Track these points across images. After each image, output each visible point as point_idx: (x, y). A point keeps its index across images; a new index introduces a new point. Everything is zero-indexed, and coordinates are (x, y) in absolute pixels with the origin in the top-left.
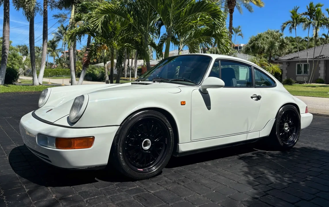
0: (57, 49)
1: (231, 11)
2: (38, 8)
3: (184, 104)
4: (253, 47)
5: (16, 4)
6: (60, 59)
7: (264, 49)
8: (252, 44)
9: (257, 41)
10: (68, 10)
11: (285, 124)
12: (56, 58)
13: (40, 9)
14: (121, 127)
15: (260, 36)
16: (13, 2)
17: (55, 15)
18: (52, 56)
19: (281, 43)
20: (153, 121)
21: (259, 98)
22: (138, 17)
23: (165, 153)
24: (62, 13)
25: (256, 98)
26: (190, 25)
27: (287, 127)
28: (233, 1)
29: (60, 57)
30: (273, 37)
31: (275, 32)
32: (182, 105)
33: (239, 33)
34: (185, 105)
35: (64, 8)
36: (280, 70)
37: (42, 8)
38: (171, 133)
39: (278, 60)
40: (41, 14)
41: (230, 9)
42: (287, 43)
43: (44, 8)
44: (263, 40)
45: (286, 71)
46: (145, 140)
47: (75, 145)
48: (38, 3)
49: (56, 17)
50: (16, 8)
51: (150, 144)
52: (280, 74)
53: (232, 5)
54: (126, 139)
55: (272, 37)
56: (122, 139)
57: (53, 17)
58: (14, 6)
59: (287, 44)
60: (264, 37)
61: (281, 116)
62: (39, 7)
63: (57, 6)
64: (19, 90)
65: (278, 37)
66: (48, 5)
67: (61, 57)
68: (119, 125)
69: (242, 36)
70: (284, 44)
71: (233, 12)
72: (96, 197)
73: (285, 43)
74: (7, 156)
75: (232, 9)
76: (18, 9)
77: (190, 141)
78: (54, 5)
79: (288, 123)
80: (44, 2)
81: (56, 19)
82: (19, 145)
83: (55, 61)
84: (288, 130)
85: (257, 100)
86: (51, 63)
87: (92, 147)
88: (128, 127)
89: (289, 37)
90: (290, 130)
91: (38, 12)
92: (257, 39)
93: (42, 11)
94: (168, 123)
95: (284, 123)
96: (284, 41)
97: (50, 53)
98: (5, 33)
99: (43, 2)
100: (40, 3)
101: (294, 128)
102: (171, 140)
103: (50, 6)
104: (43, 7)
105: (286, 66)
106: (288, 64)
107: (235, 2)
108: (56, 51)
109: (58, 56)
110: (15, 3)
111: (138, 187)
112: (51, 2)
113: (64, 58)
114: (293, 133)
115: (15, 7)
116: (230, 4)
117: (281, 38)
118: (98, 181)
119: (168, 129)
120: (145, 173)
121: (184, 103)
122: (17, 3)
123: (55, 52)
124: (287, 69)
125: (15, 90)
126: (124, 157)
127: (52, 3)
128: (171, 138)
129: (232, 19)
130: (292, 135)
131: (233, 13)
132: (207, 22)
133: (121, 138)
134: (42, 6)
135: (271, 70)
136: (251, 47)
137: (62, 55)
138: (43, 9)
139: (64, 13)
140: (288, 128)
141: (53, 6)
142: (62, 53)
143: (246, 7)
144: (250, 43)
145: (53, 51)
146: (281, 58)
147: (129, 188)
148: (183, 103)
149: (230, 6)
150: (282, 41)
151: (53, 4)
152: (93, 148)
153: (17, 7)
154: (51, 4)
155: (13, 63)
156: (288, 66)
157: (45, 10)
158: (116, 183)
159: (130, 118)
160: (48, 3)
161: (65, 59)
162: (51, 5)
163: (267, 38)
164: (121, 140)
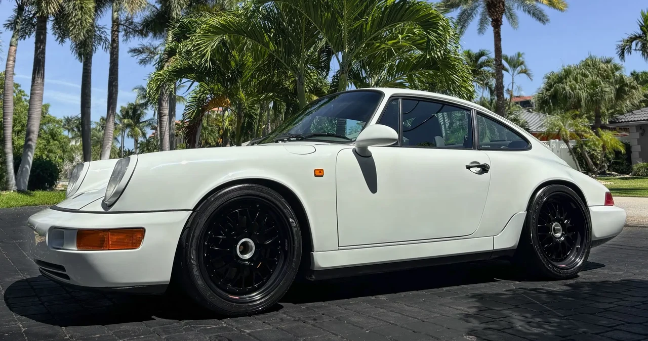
0: (142, 120)
1: (497, 24)
2: (101, 36)
3: (321, 174)
4: (554, 97)
5: (58, 31)
6: (148, 141)
7: (579, 100)
8: (552, 90)
9: (562, 84)
10: (159, 39)
11: (554, 225)
12: (141, 139)
13: (104, 38)
14: (195, 213)
15: (568, 72)
16: (54, 28)
17: (133, 48)
18: (132, 136)
19: (617, 86)
20: (258, 206)
21: (484, 169)
22: (284, 39)
23: (285, 267)
24: (148, 44)
25: (479, 169)
26: (383, 48)
27: (559, 230)
28: (499, 3)
29: (148, 137)
30: (598, 73)
31: (602, 62)
32: (316, 176)
33: (519, 69)
34: (322, 176)
35: (151, 35)
36: (621, 144)
37: (108, 36)
38: (295, 229)
39: (616, 123)
40: (105, 48)
41: (492, 19)
42: (632, 84)
43: (112, 36)
44: (576, 79)
45: (639, 146)
46: (244, 240)
47: (110, 243)
48: (101, 27)
49: (134, 53)
50: (58, 38)
51: (254, 249)
52: (621, 152)
53: (496, 11)
54: (204, 235)
55: (595, 74)
56: (196, 235)
57: (128, 52)
58: (55, 35)
59: (634, 88)
60: (577, 74)
61: (541, 205)
62: (103, 36)
63: (137, 31)
64: (55, 200)
65: (610, 72)
66: (121, 30)
67: (150, 137)
68: (192, 209)
69: (528, 75)
70: (626, 88)
71: (501, 24)
72: (143, 337)
73: (626, 85)
74: (2, 289)
75: (497, 18)
76: (62, 41)
77: (338, 248)
78: (131, 30)
79: (559, 223)
80: (113, 26)
81: (136, 57)
82: (28, 277)
83: (139, 145)
84: (562, 239)
85: (480, 173)
86: (129, 150)
87: (141, 247)
88: (208, 213)
89: (640, 74)
90: (566, 238)
91: (100, 44)
92: (560, 79)
93: (107, 43)
94: (288, 209)
95: (550, 222)
96: (624, 82)
97: (128, 130)
98: (35, 87)
99: (111, 26)
100: (105, 28)
101: (577, 234)
102: (296, 243)
103: (123, 33)
104: (110, 35)
105: (637, 135)
106: (641, 131)
107: (503, 5)
108: (141, 125)
109: (144, 135)
110: (57, 29)
111: (224, 325)
112: (127, 24)
113: (157, 138)
114: (575, 245)
115: (57, 36)
116: (492, 9)
117: (617, 74)
118: (155, 319)
119: (289, 221)
120: (243, 304)
121: (320, 172)
122: (60, 30)
123: (138, 127)
124: (639, 142)
125: (47, 200)
126: (200, 269)
127: (127, 27)
128: (296, 238)
129: (500, 40)
130: (573, 249)
131: (500, 26)
132: (418, 40)
133: (194, 233)
134: (109, 32)
135: (599, 144)
136: (549, 96)
137: (153, 134)
138: (109, 38)
139: (152, 44)
140: (562, 234)
141: (130, 32)
142: (153, 129)
143: (529, 12)
144: (547, 90)
145: (135, 125)
146: (623, 118)
147: (208, 327)
148: (319, 174)
149: (493, 12)
150: (621, 81)
151: (130, 28)
152: (141, 249)
153: (60, 37)
154: (125, 27)
155: (49, 150)
156: (642, 134)
157: (113, 41)
158: (185, 321)
159: (212, 197)
160: (121, 28)
161: (157, 142)
162: (125, 30)
163: (585, 76)
164: (193, 236)
